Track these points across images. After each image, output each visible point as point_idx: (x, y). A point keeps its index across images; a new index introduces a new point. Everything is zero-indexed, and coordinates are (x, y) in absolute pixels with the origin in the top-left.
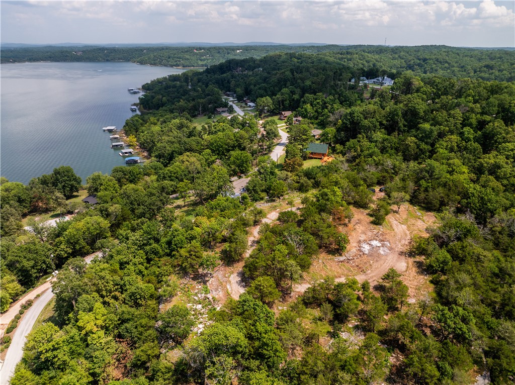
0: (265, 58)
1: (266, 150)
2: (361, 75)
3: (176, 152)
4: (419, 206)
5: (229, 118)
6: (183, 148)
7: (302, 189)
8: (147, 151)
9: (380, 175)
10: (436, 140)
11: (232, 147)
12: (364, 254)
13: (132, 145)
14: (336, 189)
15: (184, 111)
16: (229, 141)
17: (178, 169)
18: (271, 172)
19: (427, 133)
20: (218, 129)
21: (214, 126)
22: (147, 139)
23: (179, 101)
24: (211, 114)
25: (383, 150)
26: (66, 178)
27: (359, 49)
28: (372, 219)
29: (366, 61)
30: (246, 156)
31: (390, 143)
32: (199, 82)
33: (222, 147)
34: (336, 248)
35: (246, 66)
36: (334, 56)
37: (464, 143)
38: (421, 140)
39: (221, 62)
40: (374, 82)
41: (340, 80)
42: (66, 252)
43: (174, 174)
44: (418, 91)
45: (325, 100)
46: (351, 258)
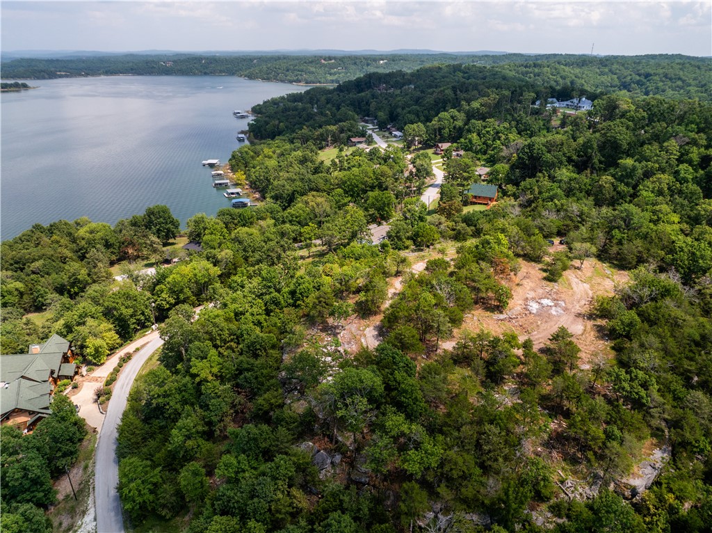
0: (418, 71)
1: (414, 193)
2: (550, 95)
3: (298, 193)
4: (610, 263)
5: (368, 150)
6: (307, 187)
7: (458, 236)
8: (260, 192)
9: (562, 223)
10: (641, 181)
11: (370, 187)
12: (530, 313)
13: (240, 184)
14: (501, 236)
15: (307, 141)
16: (366, 179)
17: (301, 212)
18: (419, 217)
19: (629, 170)
20: (352, 164)
21: (347, 160)
22: (260, 176)
23: (301, 129)
24: (343, 145)
25: (569, 193)
26: (161, 219)
27: (552, 61)
28: (545, 274)
29: (561, 77)
30: (389, 197)
31: (578, 183)
32: (327, 103)
33: (357, 187)
34: (497, 305)
35: (391, 83)
36: (515, 70)
37: (678, 185)
38: (620, 179)
39: (357, 76)
40: (568, 105)
41: (520, 102)
42: (168, 303)
43: (296, 218)
44: (623, 116)
45: (497, 128)
46: (514, 316)
